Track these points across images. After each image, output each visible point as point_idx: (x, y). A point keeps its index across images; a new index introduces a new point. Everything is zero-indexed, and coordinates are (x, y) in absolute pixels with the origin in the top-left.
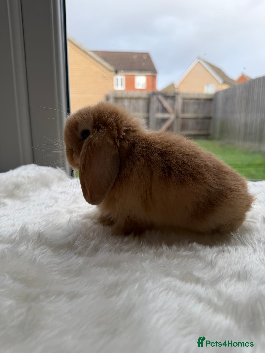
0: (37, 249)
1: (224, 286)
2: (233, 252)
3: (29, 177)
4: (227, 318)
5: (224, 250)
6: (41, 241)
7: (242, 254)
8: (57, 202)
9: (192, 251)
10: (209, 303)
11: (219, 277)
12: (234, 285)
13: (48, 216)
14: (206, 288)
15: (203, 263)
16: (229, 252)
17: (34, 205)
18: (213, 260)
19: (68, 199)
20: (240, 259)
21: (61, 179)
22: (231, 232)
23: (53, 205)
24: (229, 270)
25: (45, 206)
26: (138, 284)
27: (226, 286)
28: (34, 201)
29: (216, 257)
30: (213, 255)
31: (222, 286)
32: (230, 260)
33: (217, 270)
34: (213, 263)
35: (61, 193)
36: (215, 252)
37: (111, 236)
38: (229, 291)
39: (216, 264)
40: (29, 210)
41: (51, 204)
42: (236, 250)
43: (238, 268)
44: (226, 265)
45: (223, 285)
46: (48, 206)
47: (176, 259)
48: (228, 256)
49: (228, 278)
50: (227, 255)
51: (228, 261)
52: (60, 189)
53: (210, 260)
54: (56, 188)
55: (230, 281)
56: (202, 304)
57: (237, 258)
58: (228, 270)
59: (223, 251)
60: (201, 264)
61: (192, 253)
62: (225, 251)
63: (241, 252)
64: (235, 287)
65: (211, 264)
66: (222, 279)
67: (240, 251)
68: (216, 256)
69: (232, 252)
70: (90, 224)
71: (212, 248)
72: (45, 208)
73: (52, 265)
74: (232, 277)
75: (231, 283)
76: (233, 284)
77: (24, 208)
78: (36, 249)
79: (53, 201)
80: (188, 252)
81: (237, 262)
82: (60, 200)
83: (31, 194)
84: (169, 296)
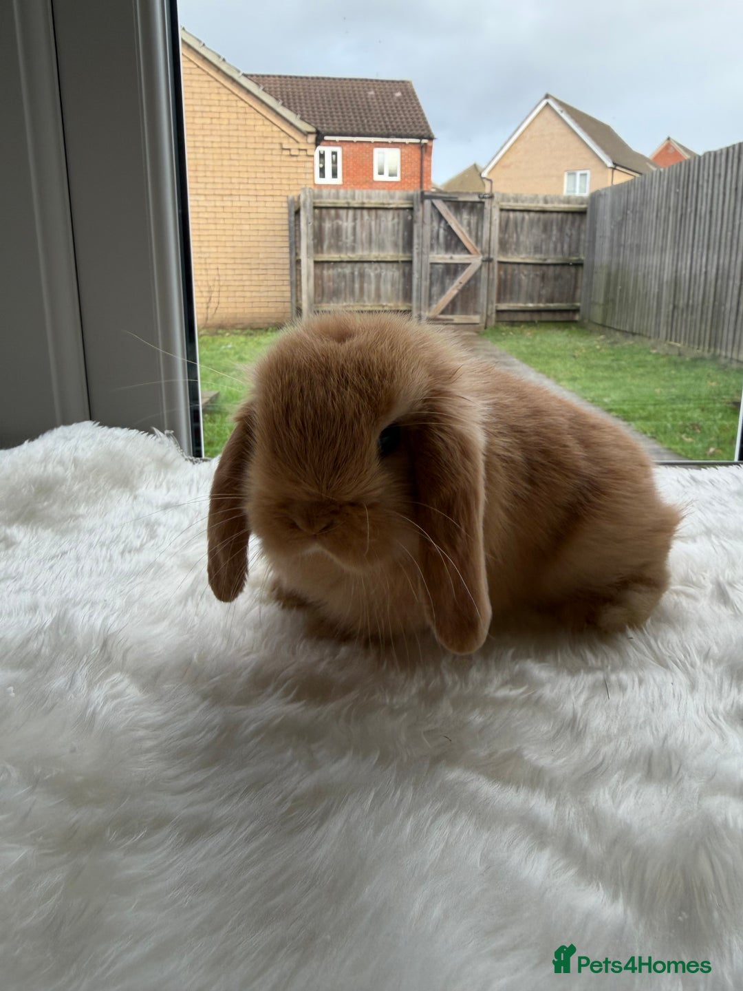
0: (100, 685)
1: (607, 796)
2: (633, 689)
3: (76, 462)
4: (615, 897)
5: (608, 684)
6: (109, 659)
7: (656, 695)
8: (153, 535)
9: (522, 686)
10: (568, 849)
11: (595, 769)
12: (637, 793)
13: (130, 580)
14: (558, 800)
15: (552, 723)
16: (622, 688)
17: (90, 546)
18: (579, 715)
19: (186, 524)
20: (653, 710)
21: (164, 464)
22: (627, 627)
23: (142, 546)
24: (623, 744)
25: (121, 547)
26: (373, 794)
27: (613, 796)
28: (91, 531)
29: (586, 704)
30: (577, 697)
31: (602, 797)
32: (625, 714)
33: (588, 744)
34: (579, 724)
35: (166, 507)
36: (584, 687)
37: (304, 642)
38: (620, 812)
39: (585, 726)
40: (78, 559)
41: (137, 543)
42: (641, 682)
43: (647, 739)
44: (614, 730)
45: (607, 792)
46: (128, 550)
47: (477, 711)
48: (619, 701)
49: (618, 773)
50: (615, 698)
51: (619, 718)
52: (162, 496)
53: (570, 715)
54: (152, 491)
55: (625, 779)
56: (546, 854)
57: (644, 708)
58: (620, 745)
59: (605, 686)
60: (545, 728)
61: (521, 690)
62: (610, 686)
63: (656, 689)
64: (639, 798)
65: (573, 728)
66: (602, 774)
67: (651, 688)
68: (586, 700)
69: (629, 689)
70: (246, 602)
71: (576, 678)
72: (122, 553)
73: (141, 733)
74: (630, 765)
75: (626, 785)
76: (634, 791)
77: (64, 553)
78: (96, 684)
79: (144, 532)
80: (511, 690)
81: (645, 722)
82: (161, 531)
83: (82, 510)
84: (457, 829)
